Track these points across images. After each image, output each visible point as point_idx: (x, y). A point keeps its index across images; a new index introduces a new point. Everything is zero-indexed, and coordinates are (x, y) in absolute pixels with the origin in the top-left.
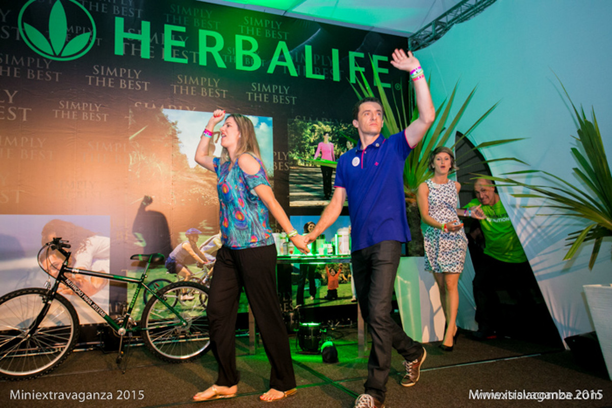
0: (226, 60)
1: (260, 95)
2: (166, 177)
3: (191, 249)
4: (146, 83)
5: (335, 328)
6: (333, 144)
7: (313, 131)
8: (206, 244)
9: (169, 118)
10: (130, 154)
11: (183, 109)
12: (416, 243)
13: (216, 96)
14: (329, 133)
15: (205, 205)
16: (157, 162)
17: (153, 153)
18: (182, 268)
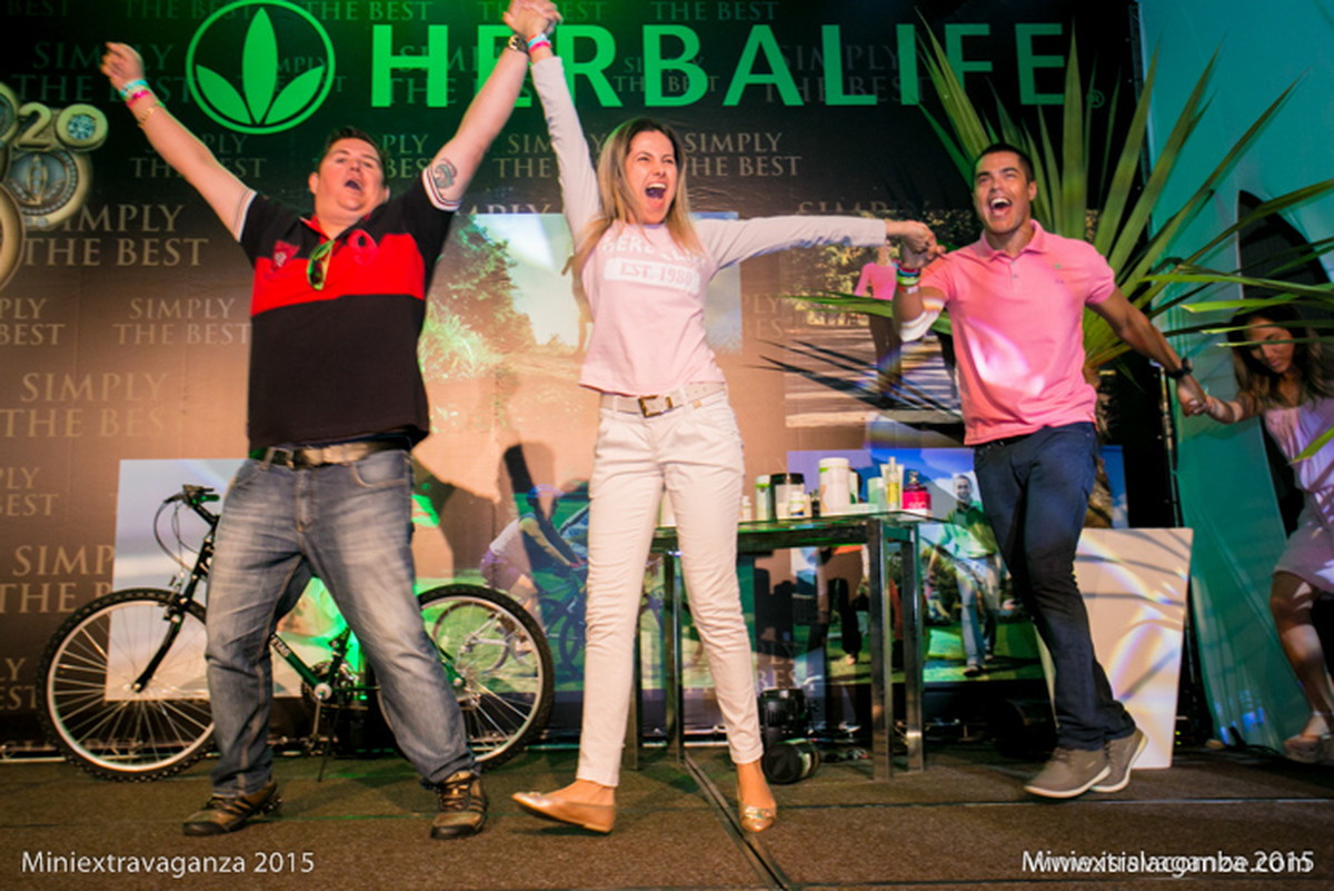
0: (620, 89)
1: (707, 160)
2: (482, 368)
3: (540, 534)
8: (575, 521)
9: (489, 235)
11: (520, 212)
16: (464, 336)
17: (454, 316)
18: (518, 577)
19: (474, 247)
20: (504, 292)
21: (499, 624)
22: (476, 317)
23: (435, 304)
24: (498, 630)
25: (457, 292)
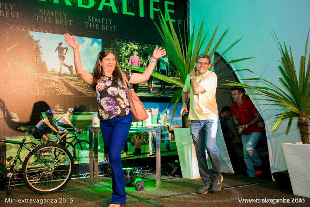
0: (71, 1)
1: (94, 24)
2: (32, 76)
3: (49, 123)
4: (18, 13)
5: (139, 172)
6: (139, 57)
7: (127, 48)
8: (59, 120)
9: (34, 38)
10: (7, 61)
11: (43, 32)
13: (65, 24)
14: (137, 50)
15: (58, 95)
16: (27, 67)
18: (43, 135)
19: (29, 41)
20: (38, 55)
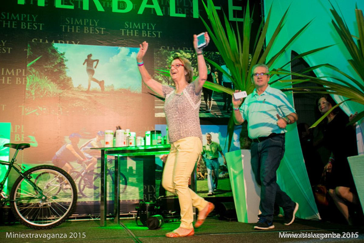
0: (104, 6)
2: (55, 94)
3: (73, 149)
4: (41, 25)
8: (85, 146)
10: (27, 77)
11: (69, 43)
12: (245, 140)
13: (96, 33)
15: (85, 115)
16: (49, 83)
17: (45, 76)
18: (66, 163)
19: (53, 54)
20: (63, 70)
21: (58, 179)
22: (53, 77)
23: (39, 72)
24: (57, 181)
25: (46, 68)
